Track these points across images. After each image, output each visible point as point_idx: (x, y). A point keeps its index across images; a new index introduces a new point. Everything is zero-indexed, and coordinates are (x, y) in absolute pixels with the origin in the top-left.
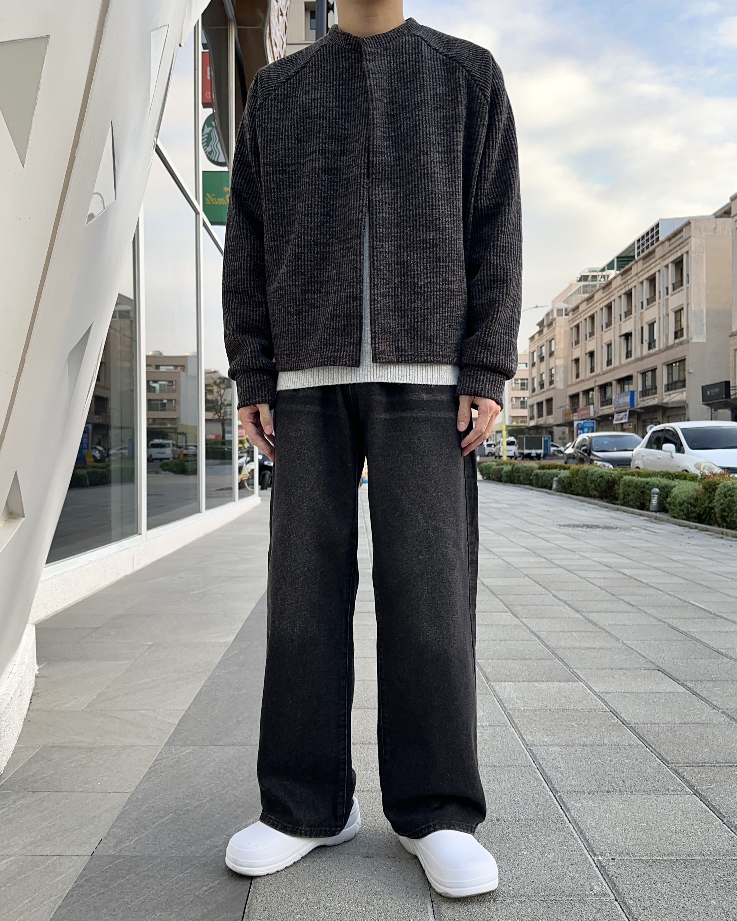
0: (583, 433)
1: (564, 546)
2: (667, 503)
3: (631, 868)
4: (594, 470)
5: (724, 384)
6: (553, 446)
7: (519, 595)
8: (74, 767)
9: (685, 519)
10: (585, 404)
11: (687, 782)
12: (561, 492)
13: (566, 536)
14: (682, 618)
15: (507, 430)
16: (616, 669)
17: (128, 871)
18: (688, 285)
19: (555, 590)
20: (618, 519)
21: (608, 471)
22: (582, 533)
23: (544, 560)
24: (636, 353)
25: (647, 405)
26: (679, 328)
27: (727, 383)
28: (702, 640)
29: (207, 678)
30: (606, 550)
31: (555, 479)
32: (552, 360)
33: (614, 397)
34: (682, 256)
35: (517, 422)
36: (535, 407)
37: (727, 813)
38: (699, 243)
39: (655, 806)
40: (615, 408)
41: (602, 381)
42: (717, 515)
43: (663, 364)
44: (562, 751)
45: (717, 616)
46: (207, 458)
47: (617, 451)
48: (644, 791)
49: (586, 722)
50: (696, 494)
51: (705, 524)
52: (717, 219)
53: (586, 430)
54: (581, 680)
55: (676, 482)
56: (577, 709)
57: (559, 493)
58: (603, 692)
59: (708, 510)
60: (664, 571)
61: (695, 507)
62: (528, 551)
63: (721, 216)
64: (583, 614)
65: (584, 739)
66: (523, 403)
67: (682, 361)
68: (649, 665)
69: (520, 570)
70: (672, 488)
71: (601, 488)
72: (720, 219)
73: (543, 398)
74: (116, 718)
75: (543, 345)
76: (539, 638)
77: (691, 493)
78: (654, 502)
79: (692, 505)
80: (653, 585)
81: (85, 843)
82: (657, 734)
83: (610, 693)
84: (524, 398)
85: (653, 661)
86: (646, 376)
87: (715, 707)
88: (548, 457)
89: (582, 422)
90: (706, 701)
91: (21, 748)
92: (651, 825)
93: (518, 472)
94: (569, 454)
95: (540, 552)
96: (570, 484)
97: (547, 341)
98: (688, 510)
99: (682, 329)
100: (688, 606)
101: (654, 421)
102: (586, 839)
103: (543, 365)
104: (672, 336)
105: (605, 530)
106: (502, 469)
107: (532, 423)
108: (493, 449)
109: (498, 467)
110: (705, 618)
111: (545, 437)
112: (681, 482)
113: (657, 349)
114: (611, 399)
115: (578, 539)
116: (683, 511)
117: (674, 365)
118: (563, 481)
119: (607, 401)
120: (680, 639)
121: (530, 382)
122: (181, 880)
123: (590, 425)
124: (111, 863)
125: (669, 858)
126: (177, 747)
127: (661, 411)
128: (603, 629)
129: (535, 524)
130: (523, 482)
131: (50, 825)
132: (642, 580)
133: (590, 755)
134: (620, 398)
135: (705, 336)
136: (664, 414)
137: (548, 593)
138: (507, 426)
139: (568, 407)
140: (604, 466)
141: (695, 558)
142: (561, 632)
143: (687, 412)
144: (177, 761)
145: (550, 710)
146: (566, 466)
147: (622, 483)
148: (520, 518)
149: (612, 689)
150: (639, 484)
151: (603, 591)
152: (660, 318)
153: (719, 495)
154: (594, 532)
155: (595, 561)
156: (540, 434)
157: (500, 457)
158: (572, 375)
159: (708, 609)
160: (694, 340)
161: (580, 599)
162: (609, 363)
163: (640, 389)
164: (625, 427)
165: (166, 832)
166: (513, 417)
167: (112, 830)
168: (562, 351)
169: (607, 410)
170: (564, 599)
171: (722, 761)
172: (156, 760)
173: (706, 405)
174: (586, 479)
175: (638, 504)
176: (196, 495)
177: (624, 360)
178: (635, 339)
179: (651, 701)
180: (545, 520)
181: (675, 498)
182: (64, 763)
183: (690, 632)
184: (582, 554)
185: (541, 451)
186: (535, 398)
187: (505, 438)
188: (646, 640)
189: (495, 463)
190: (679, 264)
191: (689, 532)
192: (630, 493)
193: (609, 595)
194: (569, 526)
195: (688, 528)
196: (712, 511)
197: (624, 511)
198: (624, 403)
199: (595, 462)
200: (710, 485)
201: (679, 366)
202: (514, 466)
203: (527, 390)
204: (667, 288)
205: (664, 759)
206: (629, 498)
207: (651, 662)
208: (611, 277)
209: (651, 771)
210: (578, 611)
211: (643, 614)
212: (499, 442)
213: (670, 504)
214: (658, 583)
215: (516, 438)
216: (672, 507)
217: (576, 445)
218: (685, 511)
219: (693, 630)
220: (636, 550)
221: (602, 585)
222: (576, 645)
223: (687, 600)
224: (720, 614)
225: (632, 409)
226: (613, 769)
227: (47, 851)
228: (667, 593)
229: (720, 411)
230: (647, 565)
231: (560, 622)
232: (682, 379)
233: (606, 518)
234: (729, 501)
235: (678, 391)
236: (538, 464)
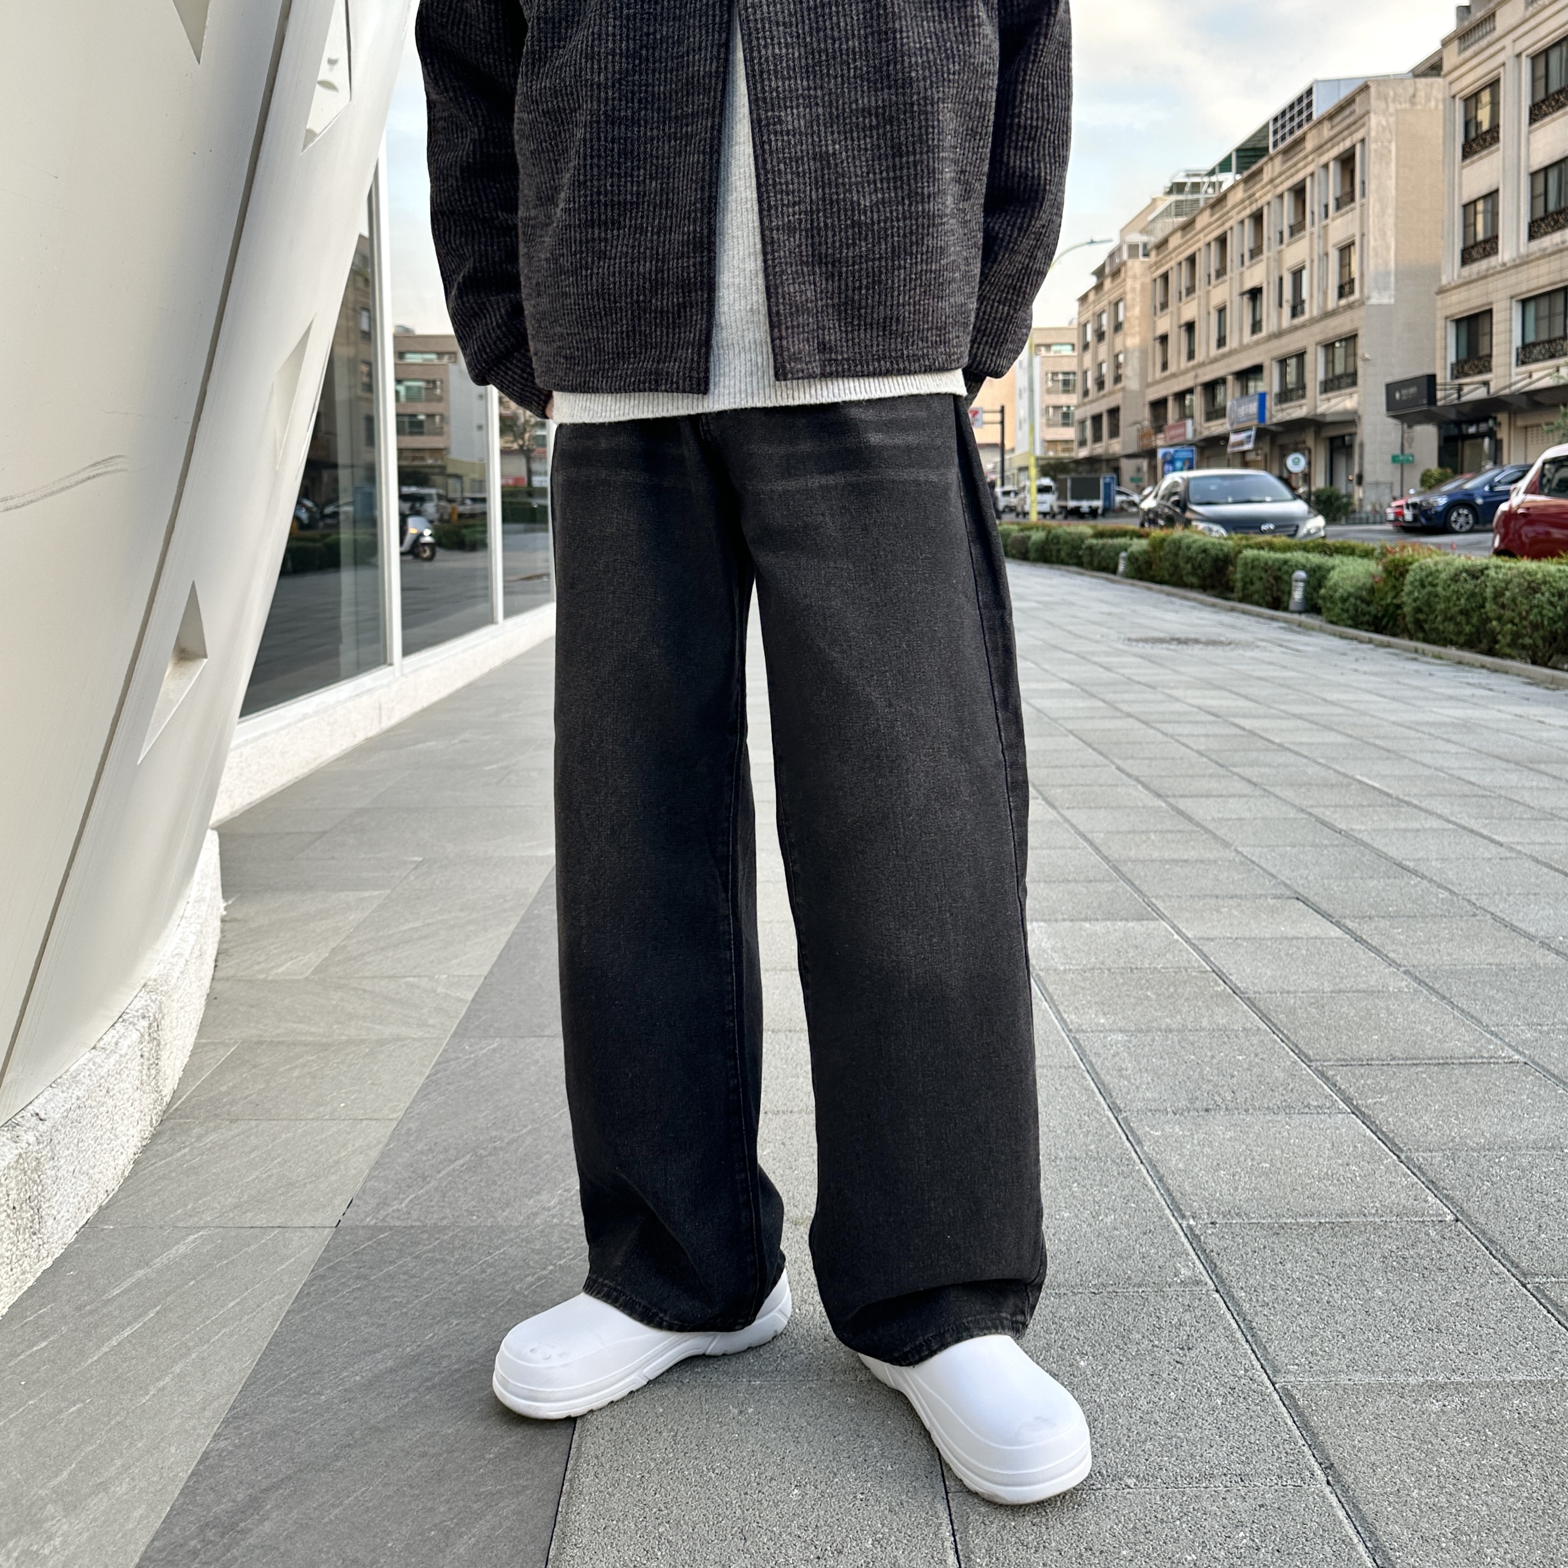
0: (1174, 470)
1: (1137, 678)
2: (1319, 597)
3: (1243, 1238)
4: (1191, 540)
5: (1425, 380)
6: (1120, 493)
7: (1056, 767)
8: (298, 1077)
9: (1350, 626)
10: (1177, 416)
11: (1340, 1091)
12: (1133, 578)
13: (1139, 660)
14: (1340, 806)
15: (1037, 465)
16: (1223, 898)
17: (400, 1251)
18: (1364, 200)
19: (1120, 758)
20: (1233, 627)
21: (1216, 541)
22: (1169, 653)
23: (1101, 704)
24: (1268, 326)
25: (1288, 418)
26: (1347, 279)
27: (1432, 378)
28: (1375, 845)
29: (518, 919)
30: (1210, 683)
31: (1123, 554)
32: (1119, 339)
33: (1229, 404)
34: (1353, 147)
35: (1056, 451)
36: (1089, 423)
37: (1406, 1144)
38: (1384, 123)
39: (1285, 1134)
40: (1232, 424)
41: (1208, 375)
42: (1408, 619)
43: (1317, 344)
44: (1130, 1042)
45: (1402, 801)
46: (505, 520)
47: (1236, 502)
48: (1268, 1108)
49: (1172, 990)
50: (1370, 580)
51: (1386, 634)
52: (1418, 80)
53: (1179, 464)
54: (1162, 917)
55: (1336, 560)
56: (1155, 968)
57: (1130, 581)
58: (1200, 939)
59: (1391, 609)
60: (1311, 722)
61: (1368, 603)
62: (1074, 688)
63: (1424, 74)
64: (1169, 800)
65: (1168, 1020)
66: (1066, 416)
67: (1351, 339)
68: (1280, 890)
69: (1061, 722)
70: (1329, 571)
71: (1203, 571)
72: (1422, 81)
73: (1102, 406)
74: (365, 991)
75: (1103, 311)
76: (1091, 843)
77: (1362, 580)
78: (1298, 595)
79: (1363, 600)
80: (1292, 747)
81: (324, 1207)
82: (1292, 1011)
83: (1212, 940)
84: (1068, 407)
85: (1288, 882)
86: (1286, 365)
87: (1392, 963)
88: (1111, 514)
89: (1172, 450)
90: (1378, 952)
91: (205, 1045)
92: (1279, 1165)
93: (1058, 543)
94: (1150, 510)
95: (1094, 690)
96: (1149, 564)
97: (1110, 303)
98: (1356, 610)
99: (1352, 281)
100: (1350, 784)
101: (1300, 446)
102: (1168, 1190)
103: (1103, 349)
104: (1333, 292)
105: (1210, 648)
106: (1029, 538)
107: (1083, 453)
108: (1013, 500)
109: (1021, 534)
110: (1381, 806)
111: (1105, 478)
112: (1345, 559)
113: (1307, 316)
114: (1224, 408)
115: (1161, 665)
116: (1347, 611)
117: (1337, 345)
118: (1137, 559)
119: (1217, 411)
120: (1336, 842)
121: (1079, 378)
122: (490, 1266)
123: (1185, 454)
124: (369, 1239)
125: (1307, 1220)
126: (472, 1040)
127: (1312, 429)
128: (1203, 827)
129: (1086, 638)
130: (1067, 559)
131: (264, 1176)
132: (1272, 738)
133: (1178, 1047)
134: (1240, 406)
135: (1393, 292)
136: (1317, 434)
137: (1108, 762)
138: (1037, 459)
139: (1147, 423)
140: (1210, 530)
141: (1367, 697)
142: (1129, 832)
143: (1359, 431)
144: (475, 1065)
145: (1109, 970)
146: (1142, 531)
147: (1240, 562)
148: (1060, 628)
149: (1215, 933)
150: (1270, 563)
151: (1204, 760)
152: (1312, 261)
153: (1412, 583)
154: (1190, 652)
155: (1190, 705)
156: (1096, 471)
157: (1026, 514)
158: (1154, 365)
159: (1386, 789)
160: (1374, 300)
161: (1163, 774)
162: (1221, 342)
163: (1276, 388)
164: (1251, 457)
165: (461, 1187)
166: (1049, 442)
167: (369, 1184)
168: (1136, 322)
169: (1217, 428)
170: (1135, 773)
171: (1399, 1054)
172: (438, 1063)
173: (1394, 417)
174: (1176, 555)
175: (1269, 598)
176: (487, 588)
177: (1247, 338)
178: (1268, 299)
179: (1282, 954)
180: (1104, 630)
181: (1335, 588)
182: (282, 1069)
183: (1352, 830)
184: (1168, 691)
185: (1098, 504)
186: (1088, 407)
187: (1034, 480)
188: (1277, 846)
189: (1016, 527)
190: (1347, 161)
191: (1357, 649)
192: (1255, 580)
193: (1214, 765)
194: (1146, 640)
195: (1355, 642)
196: (1399, 612)
197: (1244, 612)
198: (1247, 415)
199: (1194, 523)
200: (1396, 566)
201: (1346, 347)
202: (1049, 532)
203: (1074, 391)
204: (1326, 206)
205: (1304, 1054)
206: (1252, 588)
207: (1285, 885)
208: (1225, 187)
209: (1281, 1075)
210: (1159, 796)
211: (1273, 799)
212: (1024, 488)
213: (1324, 598)
214: (1301, 743)
215: (1054, 479)
216: (1329, 605)
217: (1160, 493)
218: (1352, 612)
219: (1360, 826)
220: (1263, 683)
221: (1202, 748)
222: (1156, 855)
223: (1351, 774)
224: (1407, 799)
225: (1262, 426)
226: (1215, 1072)
227: (262, 1220)
228: (1315, 761)
229: (1418, 429)
230: (1282, 711)
231: (1128, 815)
232: (1351, 370)
233: (1211, 626)
234: (1430, 593)
235: (1343, 392)
236: (1094, 527)
